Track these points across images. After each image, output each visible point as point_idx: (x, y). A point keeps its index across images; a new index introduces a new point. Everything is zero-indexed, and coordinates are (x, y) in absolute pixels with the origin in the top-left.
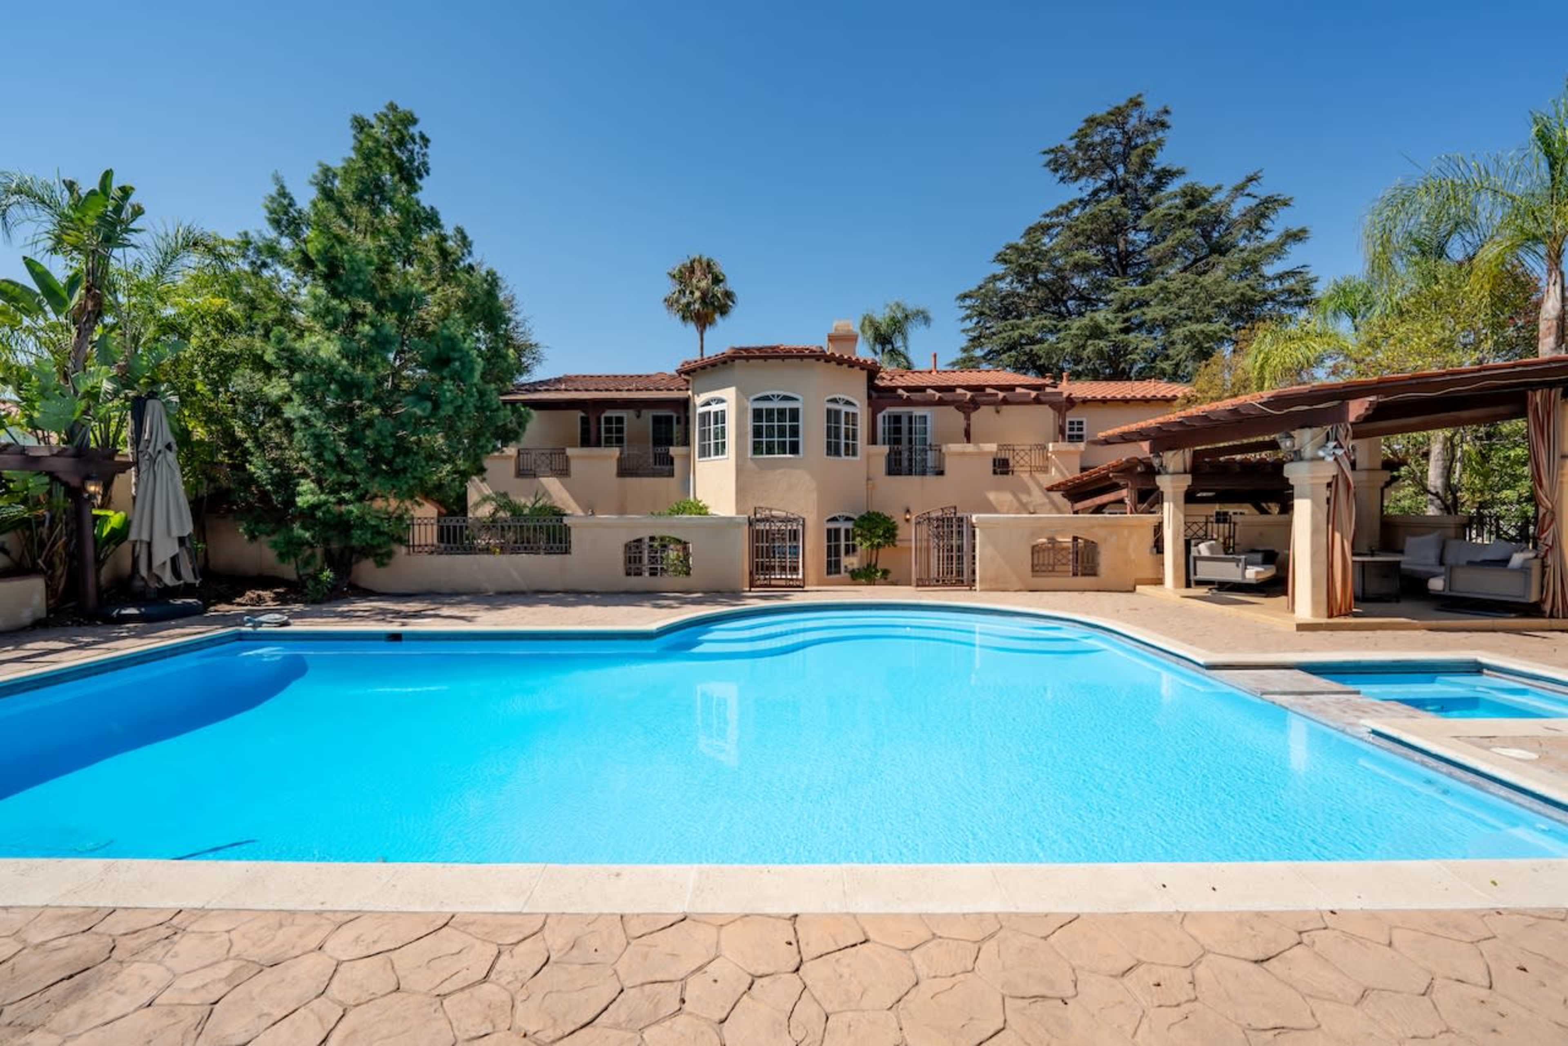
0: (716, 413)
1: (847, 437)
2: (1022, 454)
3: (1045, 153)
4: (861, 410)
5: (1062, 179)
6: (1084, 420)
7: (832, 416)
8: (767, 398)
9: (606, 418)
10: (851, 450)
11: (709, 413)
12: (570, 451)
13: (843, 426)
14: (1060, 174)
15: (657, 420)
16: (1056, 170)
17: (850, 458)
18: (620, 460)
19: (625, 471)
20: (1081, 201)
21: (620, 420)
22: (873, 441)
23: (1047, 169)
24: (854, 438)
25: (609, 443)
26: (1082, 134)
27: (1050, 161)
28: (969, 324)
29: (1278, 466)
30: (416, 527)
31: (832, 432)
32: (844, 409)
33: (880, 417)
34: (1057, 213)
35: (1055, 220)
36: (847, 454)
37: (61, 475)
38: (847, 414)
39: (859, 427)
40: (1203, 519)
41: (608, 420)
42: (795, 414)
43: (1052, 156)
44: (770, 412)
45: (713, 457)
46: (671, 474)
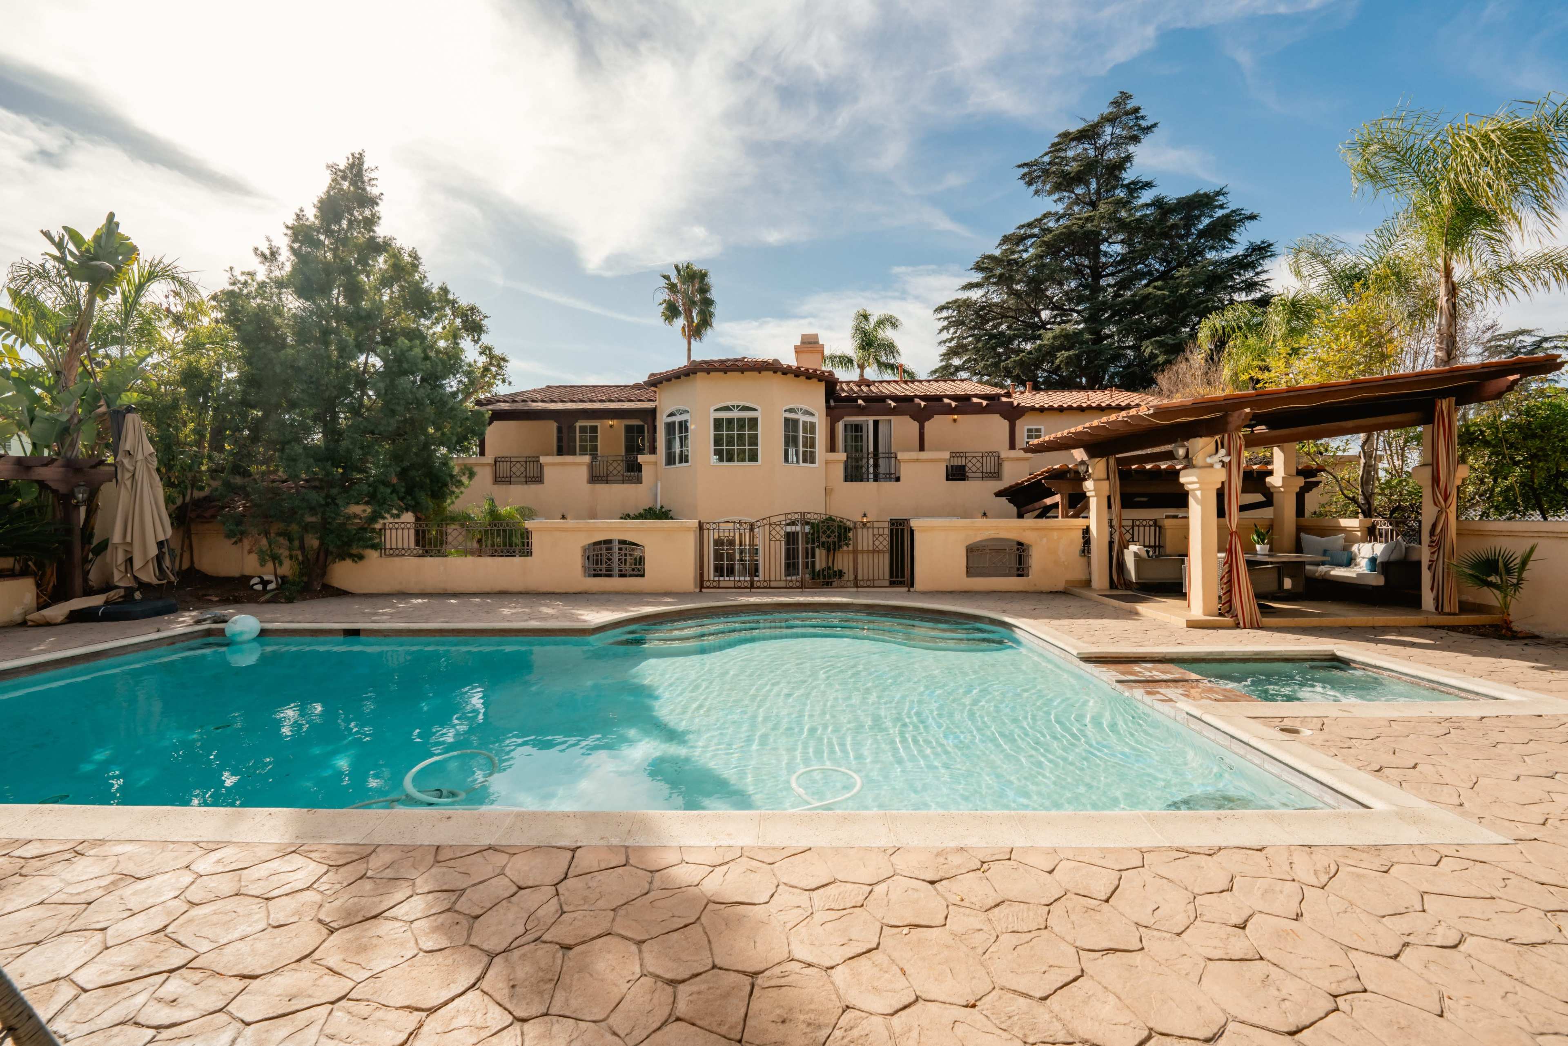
0: (680, 423)
1: (805, 446)
2: (974, 461)
3: (1019, 166)
4: (820, 420)
5: (1036, 192)
6: (1042, 428)
7: (791, 425)
8: (727, 409)
9: (580, 427)
10: (809, 458)
11: (674, 423)
12: (543, 459)
13: (801, 434)
14: (1033, 188)
15: (629, 429)
16: (1030, 184)
17: (809, 465)
18: (591, 467)
19: (595, 478)
20: (1056, 214)
21: (594, 429)
22: (832, 448)
23: (1022, 182)
24: (813, 446)
25: (583, 451)
26: (1056, 148)
27: (1025, 175)
28: (945, 335)
29: (1174, 474)
30: (388, 532)
31: (791, 440)
32: (803, 418)
33: (840, 426)
34: (1030, 225)
35: (1029, 232)
36: (805, 461)
37: (51, 484)
38: (805, 423)
39: (817, 436)
40: (1130, 523)
41: (583, 429)
42: (754, 422)
43: (1026, 170)
44: (730, 421)
45: (678, 465)
46: (639, 481)
